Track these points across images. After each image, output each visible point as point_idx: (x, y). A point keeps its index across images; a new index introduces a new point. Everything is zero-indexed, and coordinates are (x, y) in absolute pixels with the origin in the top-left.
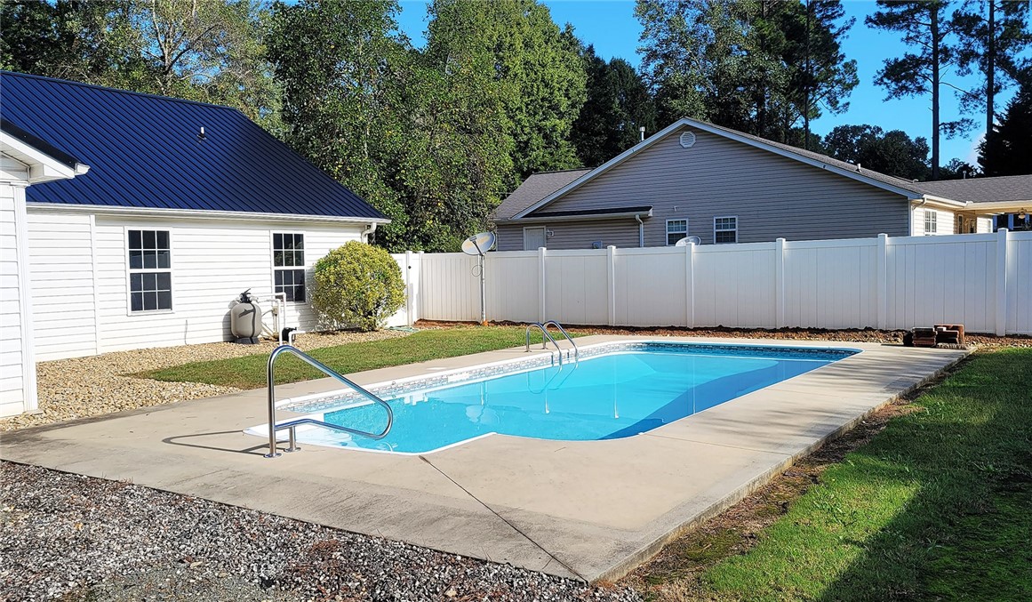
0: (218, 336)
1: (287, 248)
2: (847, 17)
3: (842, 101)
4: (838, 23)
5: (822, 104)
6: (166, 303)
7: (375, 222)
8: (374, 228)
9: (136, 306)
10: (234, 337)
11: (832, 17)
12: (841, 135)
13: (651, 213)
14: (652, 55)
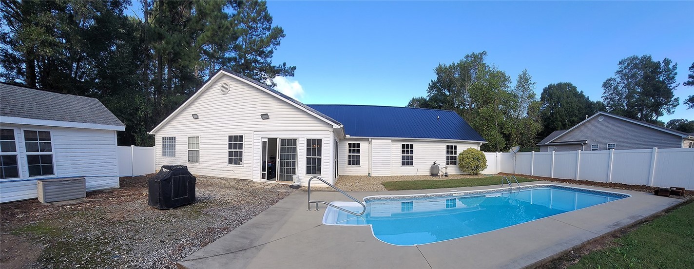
0: (428, 174)
1: (451, 150)
2: (677, 83)
3: (672, 111)
4: (673, 85)
5: (665, 112)
6: (412, 164)
7: (481, 143)
8: (481, 144)
9: (403, 164)
10: (433, 175)
11: (670, 84)
12: (672, 123)
13: (587, 142)
14: (607, 98)
